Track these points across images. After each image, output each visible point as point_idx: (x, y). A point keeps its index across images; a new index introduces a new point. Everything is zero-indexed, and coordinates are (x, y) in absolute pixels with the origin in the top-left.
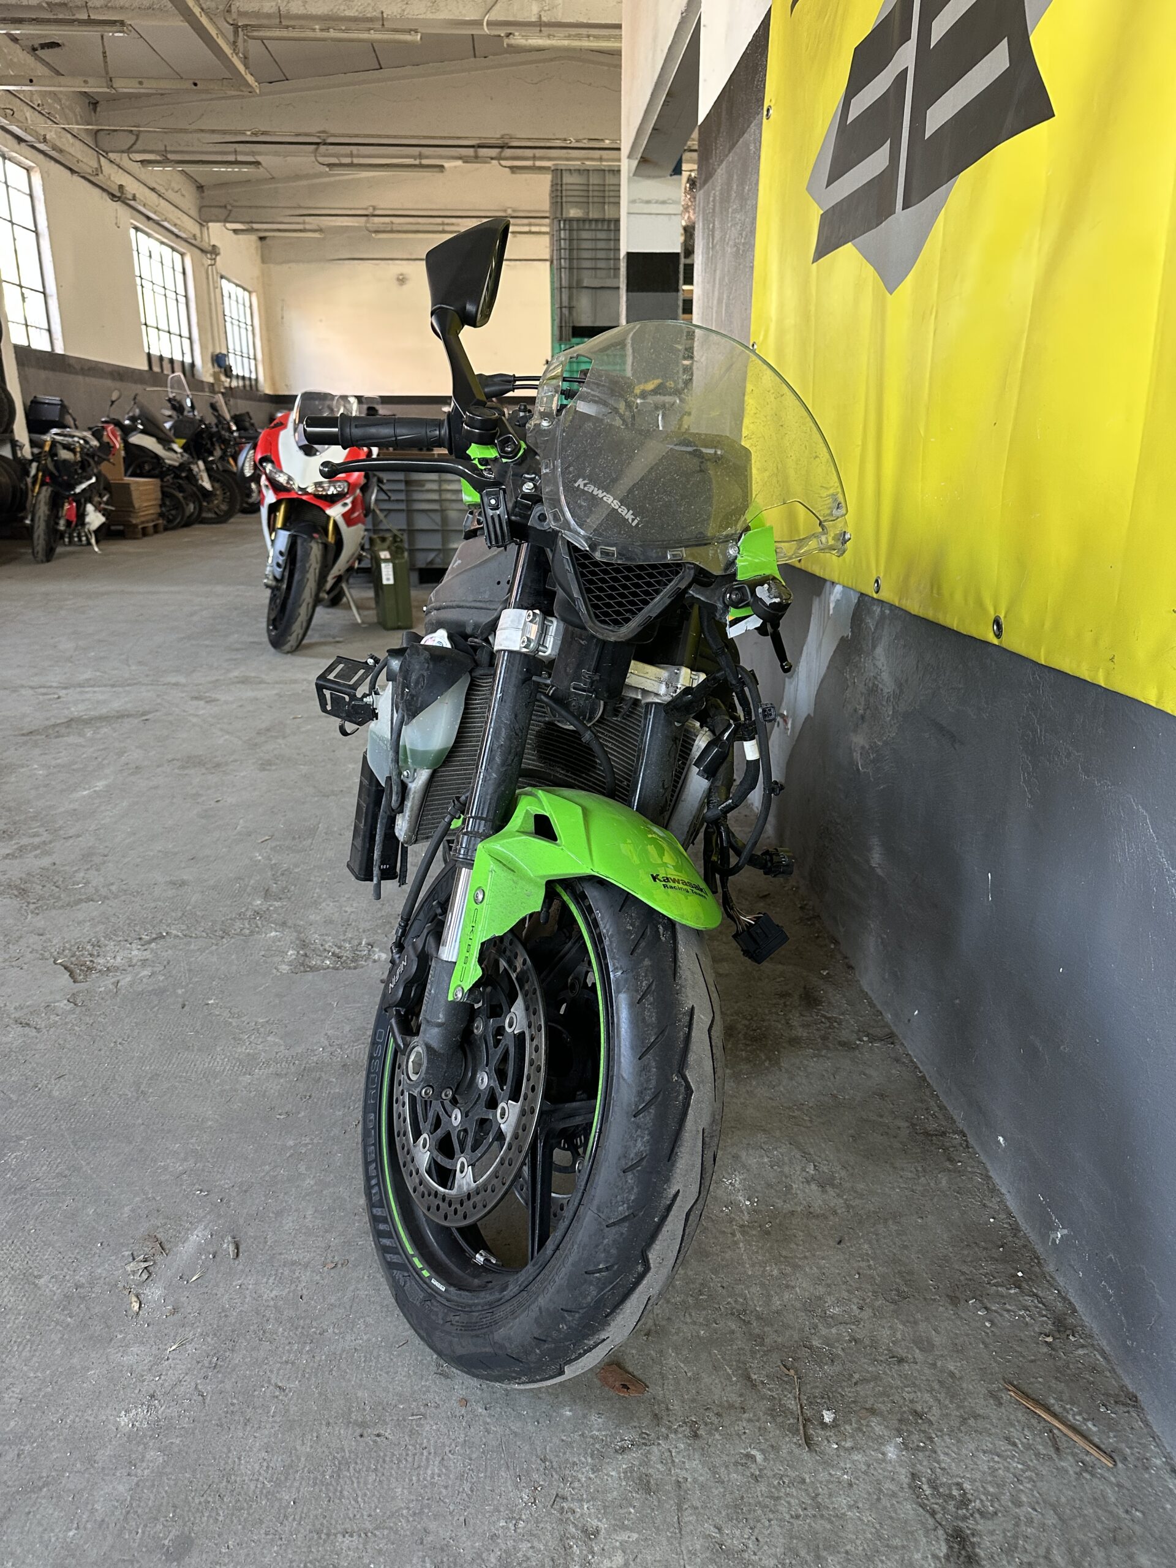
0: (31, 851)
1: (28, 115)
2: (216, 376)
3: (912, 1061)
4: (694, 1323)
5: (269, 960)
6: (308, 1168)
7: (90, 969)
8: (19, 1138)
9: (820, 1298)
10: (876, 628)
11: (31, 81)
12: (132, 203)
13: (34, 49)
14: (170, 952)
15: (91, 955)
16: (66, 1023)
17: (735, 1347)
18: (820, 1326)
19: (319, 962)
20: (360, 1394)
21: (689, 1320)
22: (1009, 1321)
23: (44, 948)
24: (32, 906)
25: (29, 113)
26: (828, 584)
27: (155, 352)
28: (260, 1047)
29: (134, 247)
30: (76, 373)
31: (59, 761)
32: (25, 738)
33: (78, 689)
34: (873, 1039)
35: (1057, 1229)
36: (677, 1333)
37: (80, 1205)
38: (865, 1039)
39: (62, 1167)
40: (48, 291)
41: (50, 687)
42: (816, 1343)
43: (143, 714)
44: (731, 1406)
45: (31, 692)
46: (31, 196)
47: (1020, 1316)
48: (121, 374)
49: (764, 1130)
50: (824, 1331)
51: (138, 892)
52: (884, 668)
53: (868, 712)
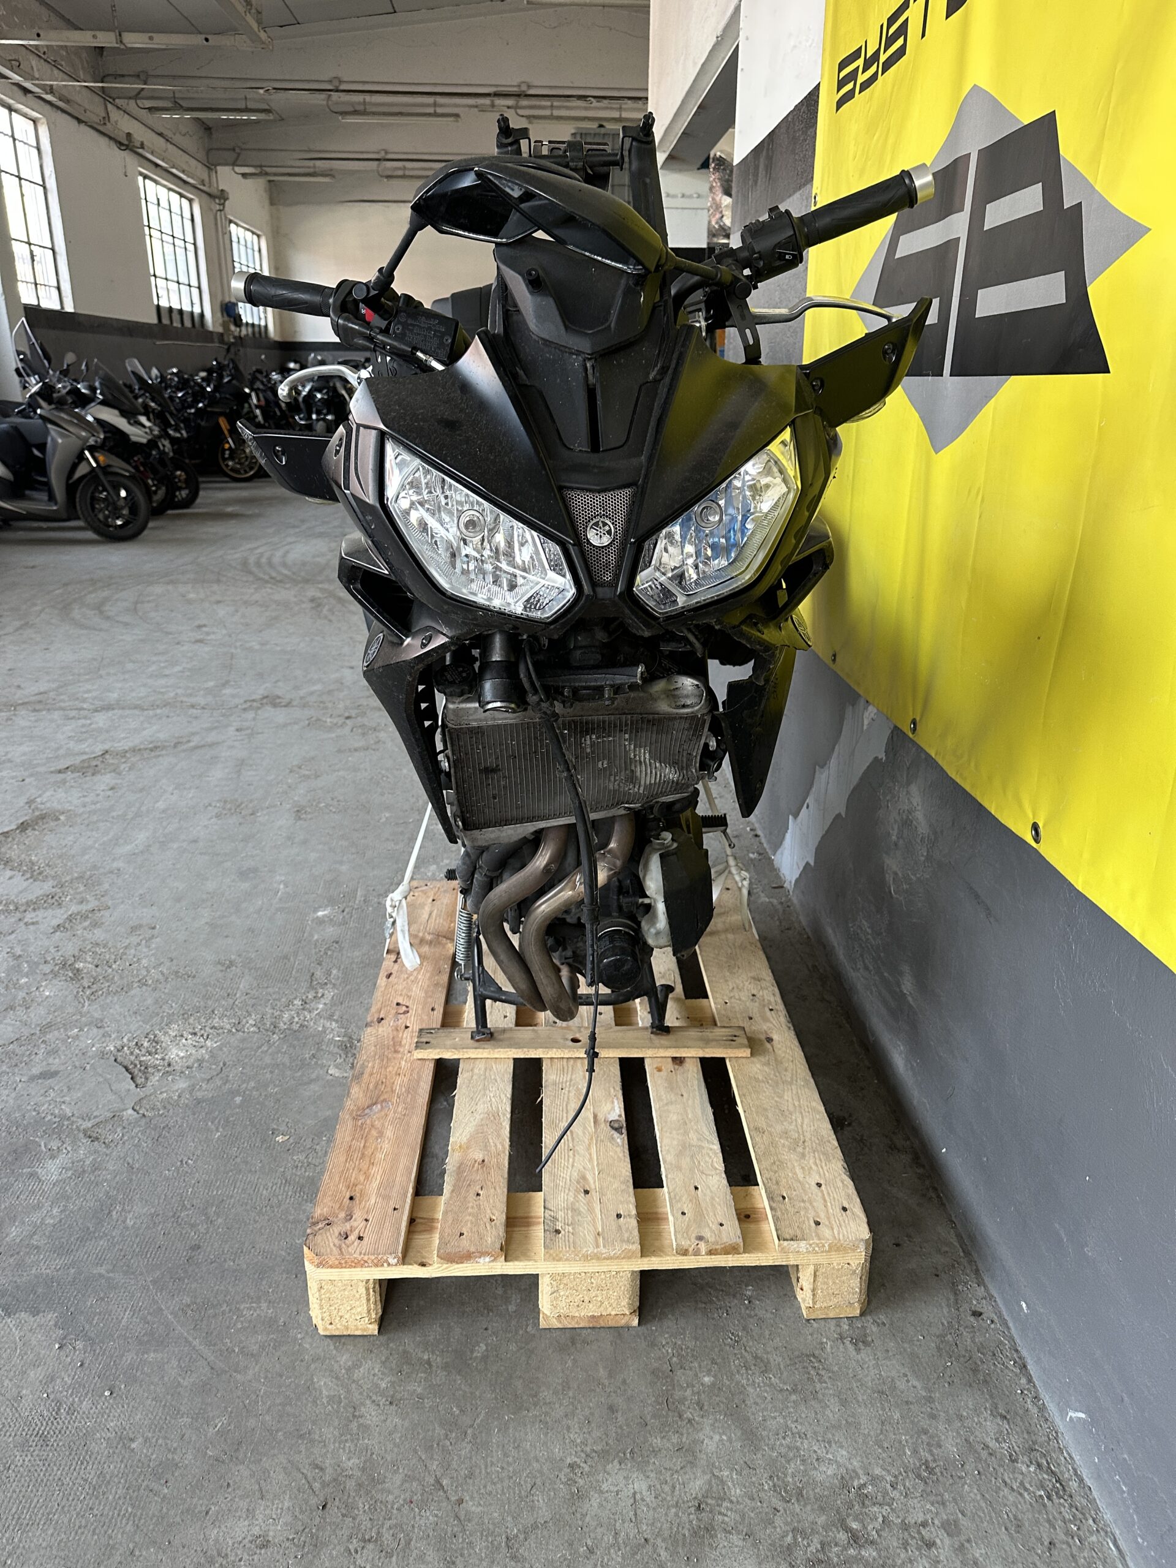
0: (80, 922)
1: (33, 64)
2: (225, 325)
5: (320, 1062)
7: (149, 1070)
10: (911, 765)
11: (38, 35)
12: (140, 151)
14: (226, 1050)
15: (149, 1053)
16: (133, 1137)
23: (104, 1044)
24: (88, 992)
27: (164, 303)
29: (143, 196)
30: (87, 331)
32: (62, 776)
33: (109, 713)
37: (165, 1356)
40: (57, 249)
43: (176, 745)
46: (38, 149)
48: (131, 329)
51: (188, 975)
52: (919, 808)
53: (901, 842)
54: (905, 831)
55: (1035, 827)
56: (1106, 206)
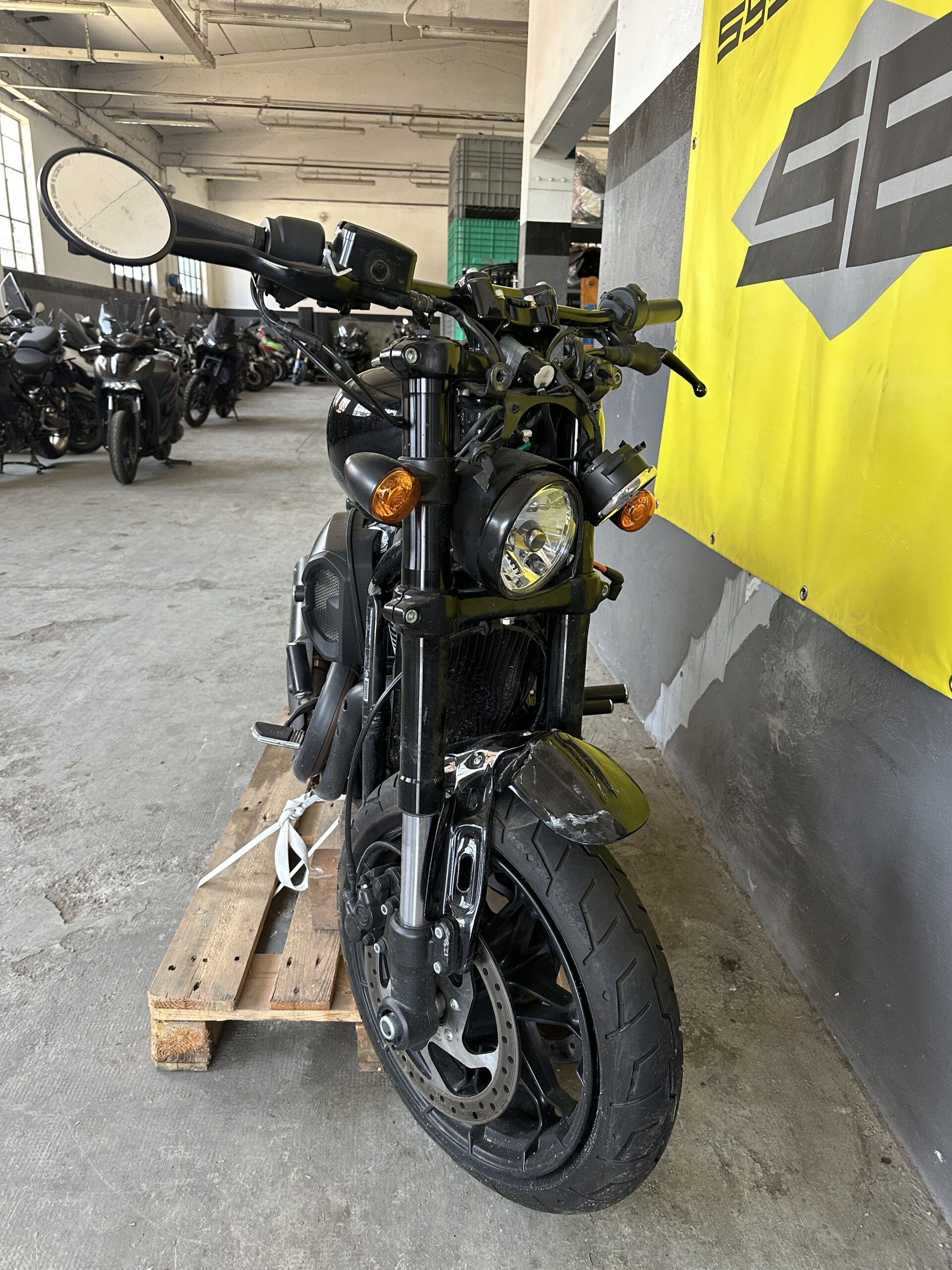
0: (21, 769)
2: (168, 293)
7: (78, 907)
10: (800, 630)
11: (24, 50)
13: (27, 22)
14: (150, 888)
15: (79, 890)
23: (37, 882)
25: (21, 75)
26: (743, 575)
27: (119, 273)
30: (54, 291)
32: (15, 642)
40: (33, 223)
46: (21, 143)
48: (91, 292)
52: (810, 669)
53: (788, 702)
54: (793, 694)
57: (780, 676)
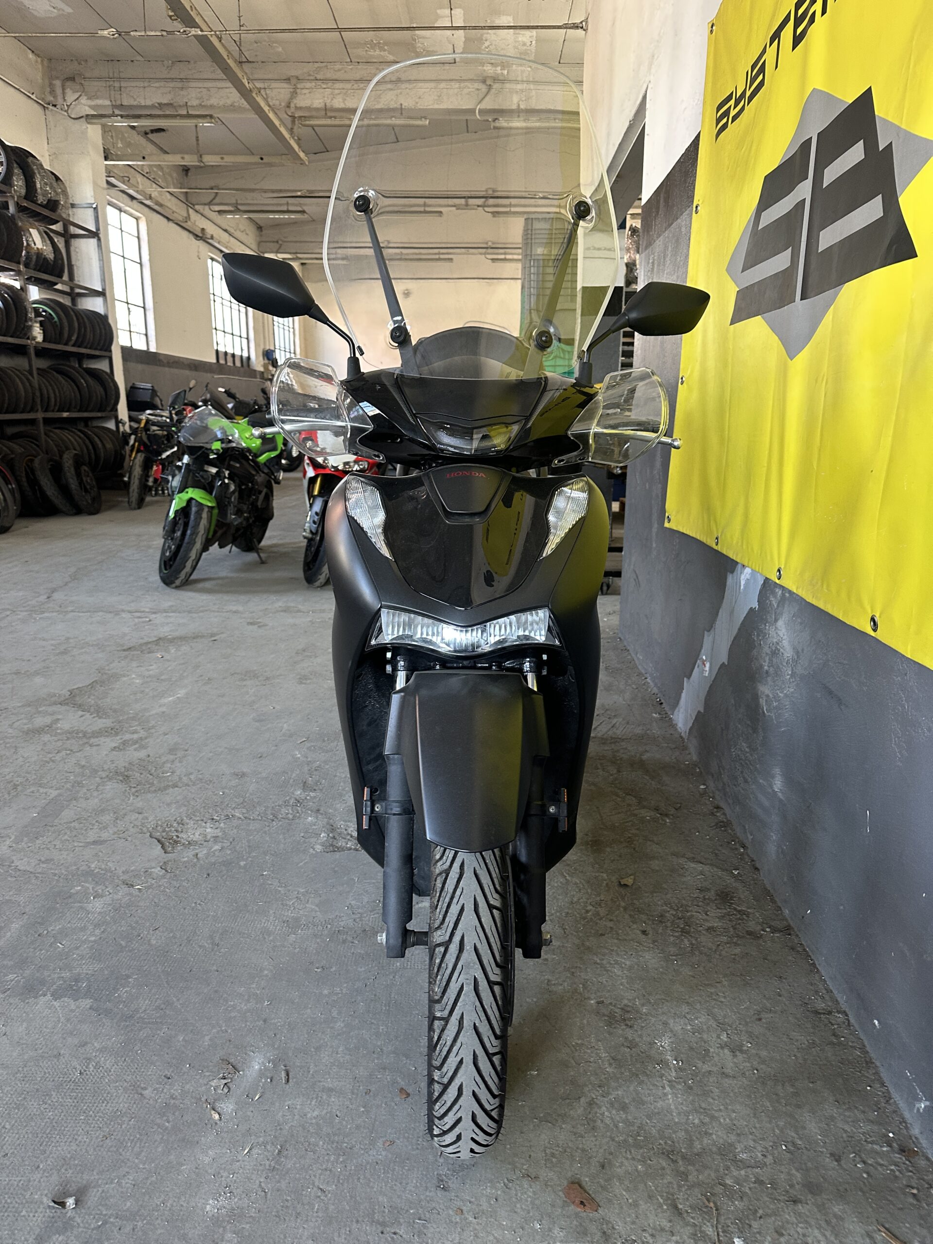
0: (132, 745)
1: (139, 180)
2: (265, 366)
3: (805, 950)
4: (633, 1159)
5: (307, 840)
6: (340, 1013)
7: (176, 842)
8: (128, 977)
9: (731, 1145)
10: (778, 606)
11: (144, 158)
12: (210, 241)
13: (146, 133)
14: (235, 831)
15: (177, 831)
16: (160, 886)
17: (665, 1181)
18: (732, 1168)
19: (344, 844)
20: (380, 1199)
21: (630, 1157)
22: (883, 1174)
23: (143, 825)
24: (133, 790)
25: (140, 179)
26: (739, 567)
27: (221, 349)
28: (301, 912)
29: (210, 273)
30: (164, 366)
31: (151, 672)
32: (127, 653)
33: (165, 614)
34: (774, 930)
35: (920, 1100)
36: (620, 1167)
37: (173, 1033)
38: (768, 930)
39: (159, 1002)
40: (147, 306)
41: (143, 612)
42: (729, 1182)
43: (212, 636)
44: (662, 1230)
45: (129, 615)
46: (138, 238)
47: (891, 1170)
48: (196, 366)
49: (687, 1003)
50: (735, 1173)
51: (211, 781)
52: (785, 637)
53: (771, 669)
54: (774, 660)
55: (873, 619)
56: (910, 137)
57: (766, 649)
